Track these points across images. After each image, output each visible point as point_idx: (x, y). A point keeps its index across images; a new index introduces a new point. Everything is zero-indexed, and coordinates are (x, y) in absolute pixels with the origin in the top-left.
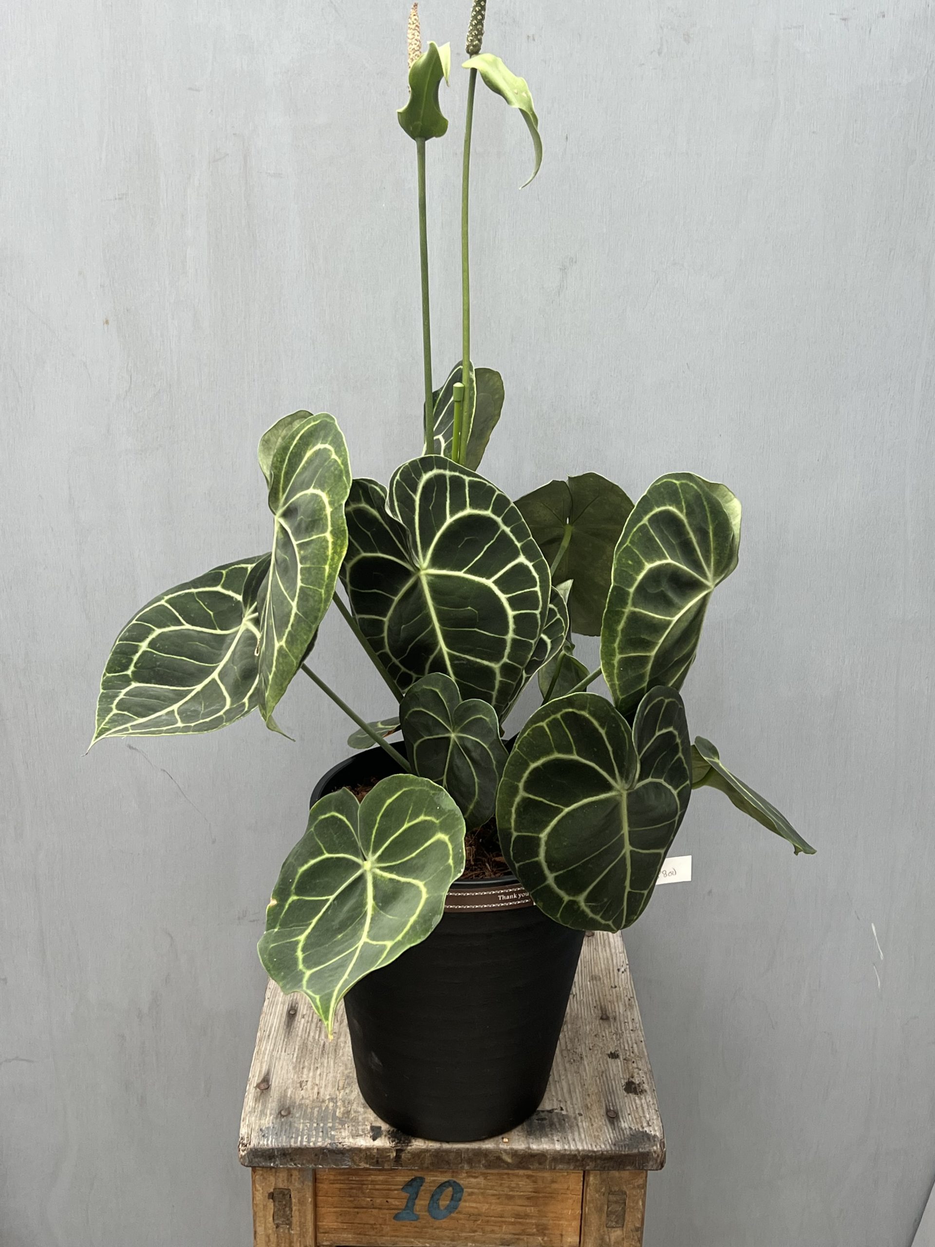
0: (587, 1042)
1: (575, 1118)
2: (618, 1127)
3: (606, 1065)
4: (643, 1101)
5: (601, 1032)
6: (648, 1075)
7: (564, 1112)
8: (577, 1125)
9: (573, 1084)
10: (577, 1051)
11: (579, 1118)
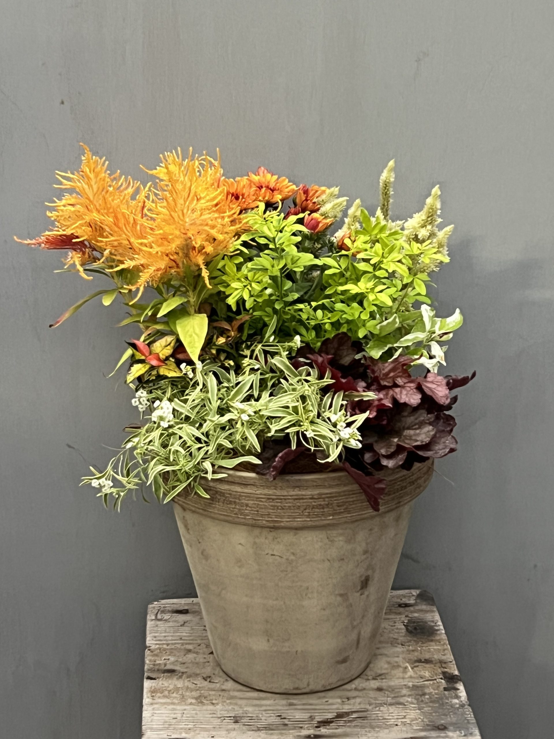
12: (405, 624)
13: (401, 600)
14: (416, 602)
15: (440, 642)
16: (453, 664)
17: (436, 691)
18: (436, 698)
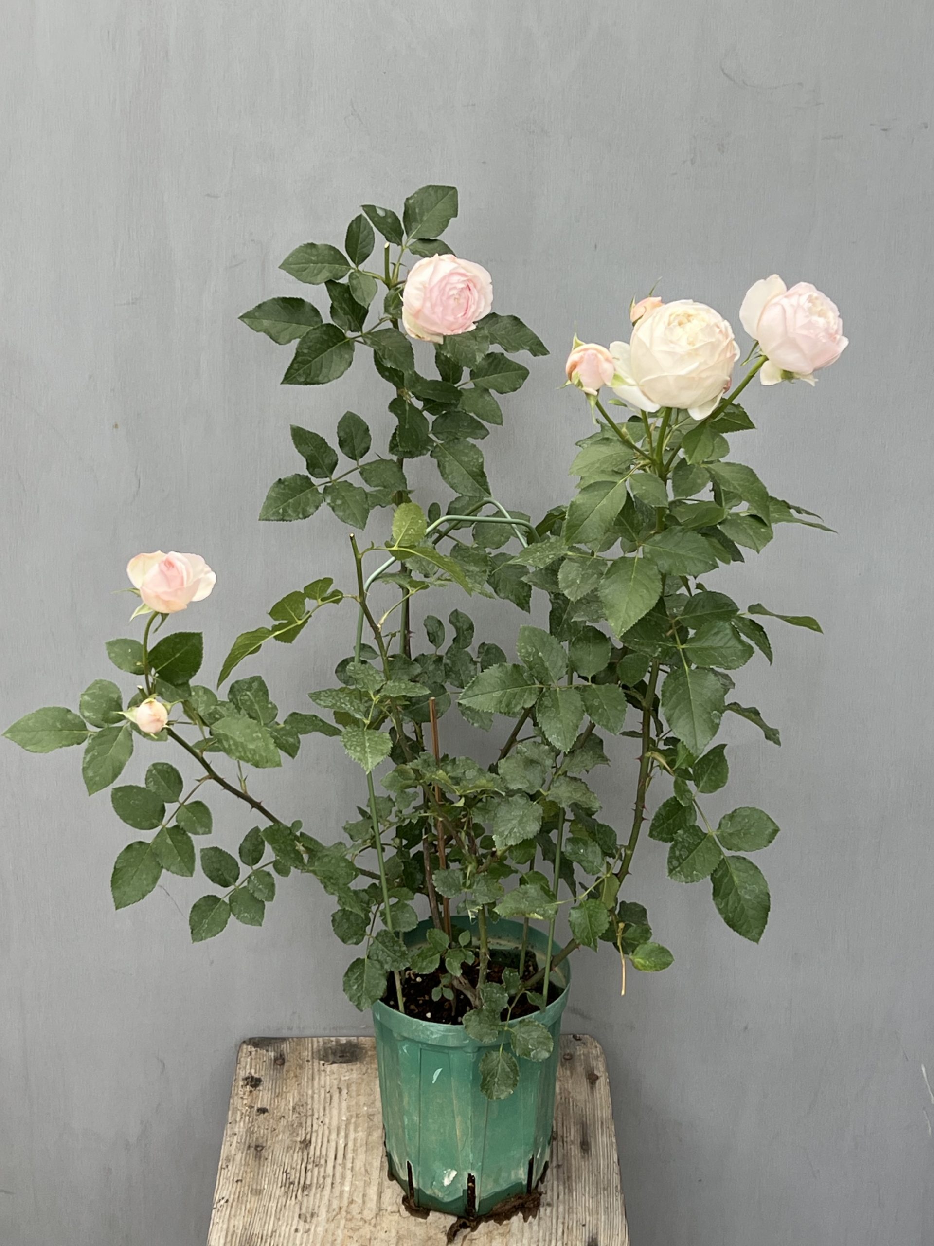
0: (285, 1124)
1: (313, 1058)
2: (277, 1053)
3: (272, 1102)
4: (248, 1071)
5: (268, 1133)
6: (236, 1092)
7: (322, 1062)
8: (313, 1053)
9: (307, 1087)
10: (297, 1115)
11: (310, 1058)
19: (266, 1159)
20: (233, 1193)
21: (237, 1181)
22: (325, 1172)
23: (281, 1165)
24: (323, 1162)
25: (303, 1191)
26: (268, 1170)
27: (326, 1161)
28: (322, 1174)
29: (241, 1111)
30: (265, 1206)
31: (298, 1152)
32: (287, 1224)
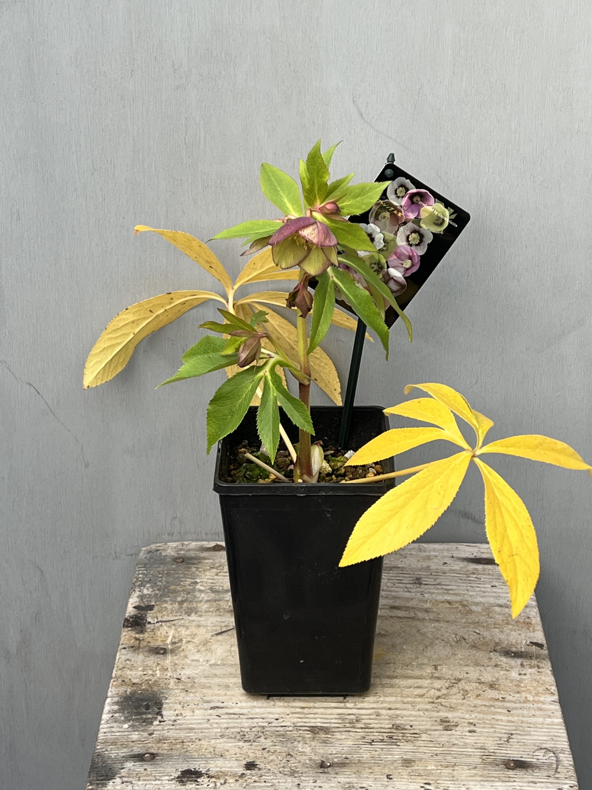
2: (127, 760)
3: (233, 759)
4: (166, 782)
5: (296, 760)
7: (156, 723)
9: (205, 733)
10: (262, 739)
11: (146, 733)
12: (159, 718)
13: (145, 769)
14: (122, 763)
15: (123, 681)
16: (122, 644)
17: (165, 605)
18: (169, 597)
19: (347, 758)
20: (412, 781)
21: (391, 779)
22: (370, 715)
23: (358, 747)
24: (352, 717)
25: (405, 729)
26: (365, 756)
27: (349, 714)
28: (374, 717)
29: (251, 783)
30: (432, 756)
31: (333, 735)
32: (462, 738)
